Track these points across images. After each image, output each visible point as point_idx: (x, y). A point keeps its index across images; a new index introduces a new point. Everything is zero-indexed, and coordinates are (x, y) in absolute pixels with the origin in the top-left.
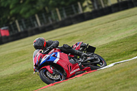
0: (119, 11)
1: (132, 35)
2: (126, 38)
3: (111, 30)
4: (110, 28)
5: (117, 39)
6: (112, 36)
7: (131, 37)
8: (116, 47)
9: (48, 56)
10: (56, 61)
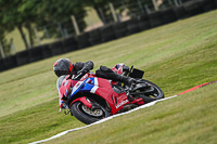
0: (28, 62)
1: (49, 100)
2: (40, 106)
3: (15, 93)
4: (14, 90)
5: (25, 108)
6: (18, 103)
7: (47, 103)
8: (24, 120)
9: (81, 83)
10: (94, 90)
